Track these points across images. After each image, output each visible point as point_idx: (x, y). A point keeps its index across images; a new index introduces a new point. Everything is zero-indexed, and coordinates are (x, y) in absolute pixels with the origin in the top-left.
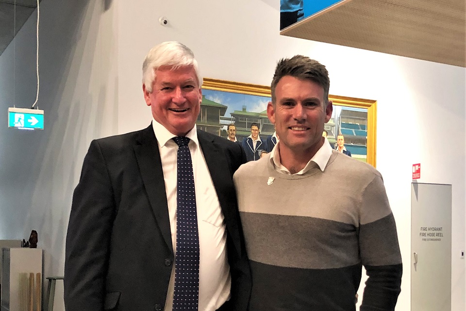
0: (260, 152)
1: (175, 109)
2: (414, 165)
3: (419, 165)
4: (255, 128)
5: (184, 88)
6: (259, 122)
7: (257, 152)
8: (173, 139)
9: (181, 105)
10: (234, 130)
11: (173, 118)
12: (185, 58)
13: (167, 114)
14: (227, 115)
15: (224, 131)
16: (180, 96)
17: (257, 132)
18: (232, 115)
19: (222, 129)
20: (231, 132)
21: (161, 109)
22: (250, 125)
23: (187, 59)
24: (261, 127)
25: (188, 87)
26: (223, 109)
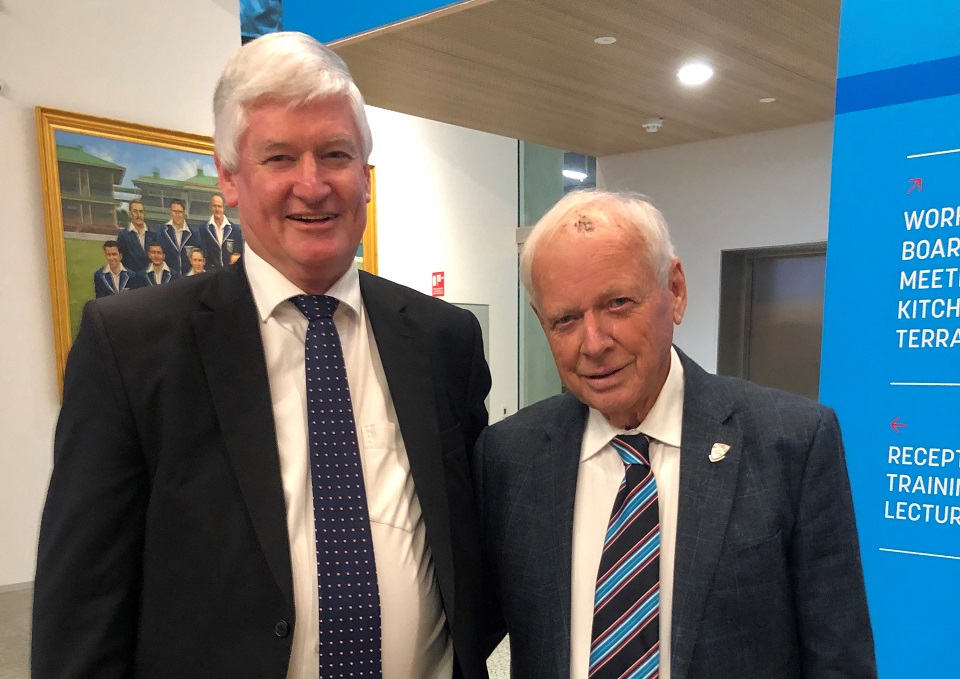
0: (188, 251)
1: (300, 215)
2: (435, 274)
3: (442, 274)
4: (178, 207)
5: (323, 157)
6: (184, 197)
7: (184, 250)
8: (294, 301)
9: (316, 204)
10: (141, 211)
11: (296, 240)
12: (326, 76)
13: (282, 230)
14: (126, 183)
15: (123, 212)
16: (314, 180)
17: (181, 215)
18: (136, 183)
19: (119, 209)
20: (135, 214)
21: (266, 214)
22: (170, 202)
23: (332, 77)
24: (188, 206)
25: (335, 155)
26: (118, 173)
